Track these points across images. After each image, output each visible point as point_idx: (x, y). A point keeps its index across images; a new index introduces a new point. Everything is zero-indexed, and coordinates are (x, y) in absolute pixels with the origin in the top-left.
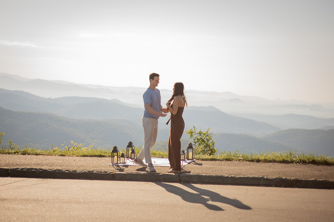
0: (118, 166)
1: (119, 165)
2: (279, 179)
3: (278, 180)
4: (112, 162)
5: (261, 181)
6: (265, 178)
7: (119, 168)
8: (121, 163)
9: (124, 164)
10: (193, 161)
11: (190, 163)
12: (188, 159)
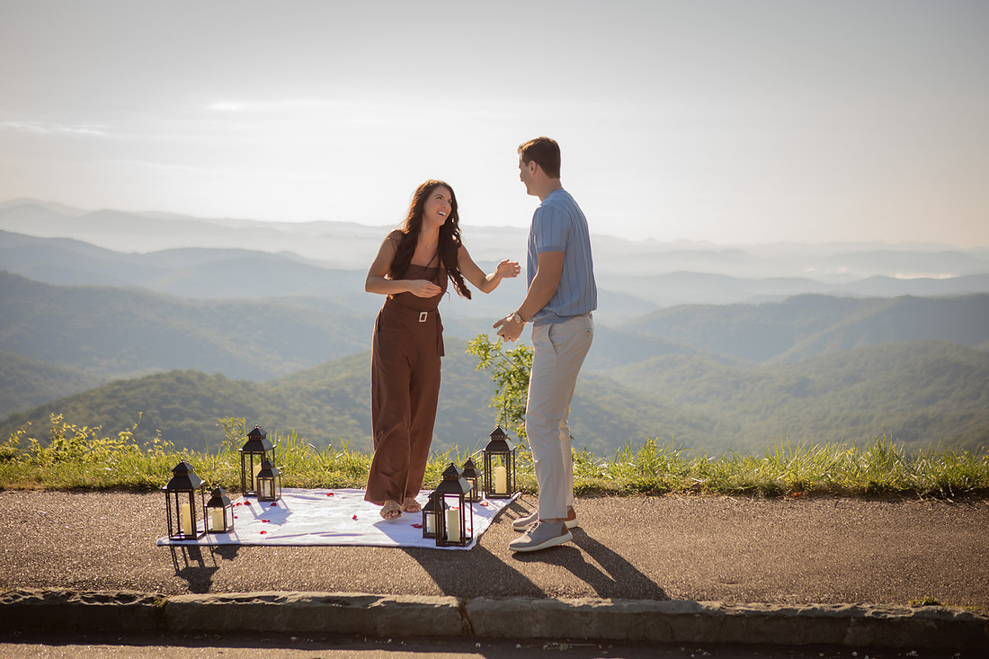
0: (195, 552)
1: (200, 542)
2: (937, 620)
3: (933, 624)
4: (170, 531)
5: (849, 630)
6: (869, 614)
7: (195, 564)
8: (211, 532)
9: (223, 540)
10: (509, 501)
11: (503, 516)
12: (492, 495)
